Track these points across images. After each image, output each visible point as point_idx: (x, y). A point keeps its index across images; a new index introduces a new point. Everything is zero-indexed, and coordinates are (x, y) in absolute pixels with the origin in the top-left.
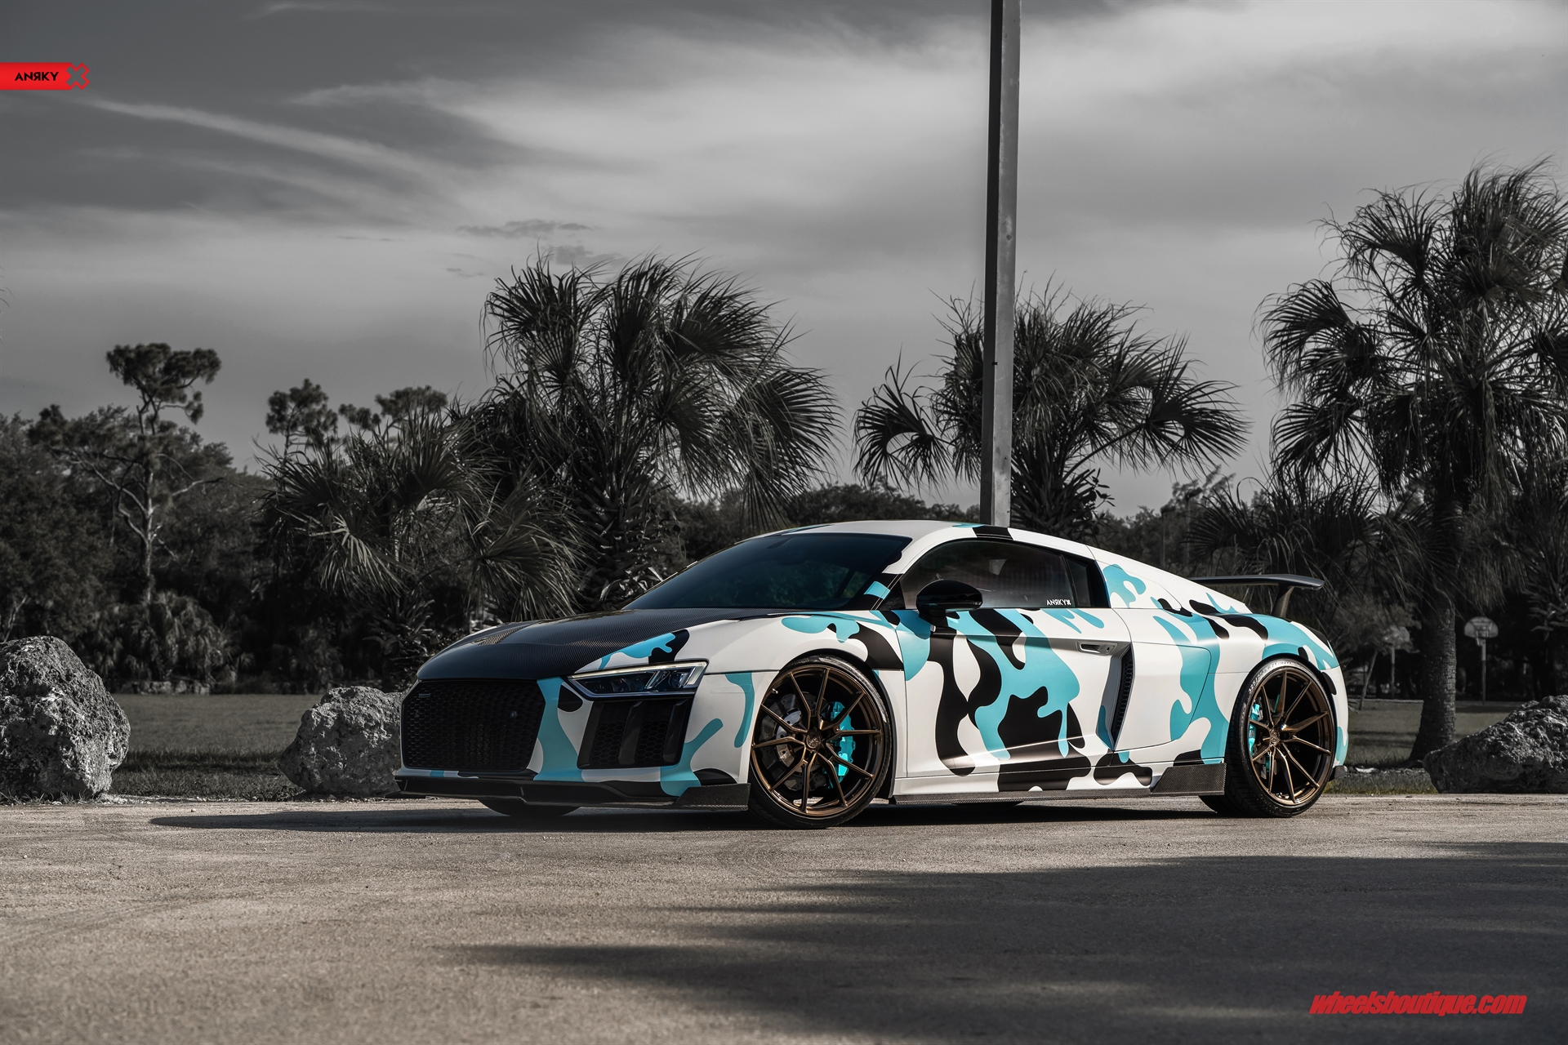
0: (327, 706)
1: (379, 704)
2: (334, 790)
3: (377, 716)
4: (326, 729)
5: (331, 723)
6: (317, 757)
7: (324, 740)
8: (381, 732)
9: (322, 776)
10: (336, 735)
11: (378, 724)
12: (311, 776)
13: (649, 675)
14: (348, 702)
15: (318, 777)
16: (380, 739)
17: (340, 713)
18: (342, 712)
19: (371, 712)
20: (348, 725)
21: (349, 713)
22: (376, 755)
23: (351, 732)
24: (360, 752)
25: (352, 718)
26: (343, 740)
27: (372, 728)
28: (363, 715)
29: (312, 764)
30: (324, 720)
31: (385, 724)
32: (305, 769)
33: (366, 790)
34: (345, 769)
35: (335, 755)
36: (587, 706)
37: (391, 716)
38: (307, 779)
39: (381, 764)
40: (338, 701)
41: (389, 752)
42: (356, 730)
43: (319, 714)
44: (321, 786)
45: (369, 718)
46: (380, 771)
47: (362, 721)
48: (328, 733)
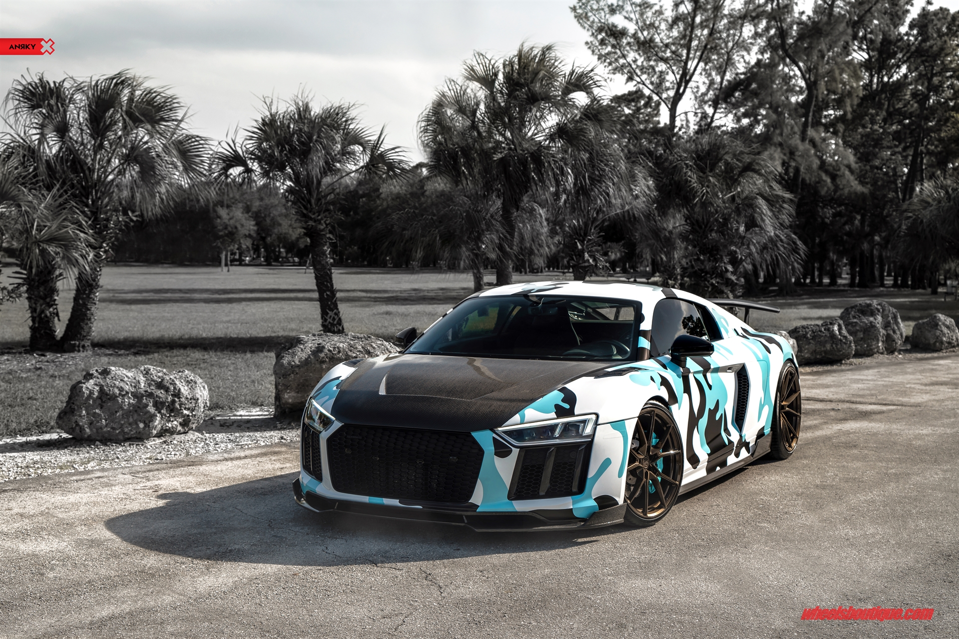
0: (92, 382)
1: (126, 379)
2: (99, 438)
3: (127, 388)
4: (93, 398)
5: (96, 394)
6: (87, 417)
7: (92, 406)
8: (129, 398)
9: (91, 430)
10: (99, 401)
11: (127, 393)
12: (82, 429)
13: (556, 425)
14: (105, 378)
15: (88, 430)
16: (129, 403)
17: (101, 387)
18: (103, 386)
19: (122, 384)
20: (107, 394)
21: (107, 386)
22: (128, 414)
23: (109, 399)
24: (116, 412)
25: (110, 390)
26: (104, 404)
27: (123, 396)
28: (118, 387)
29: (84, 422)
30: (91, 392)
31: (132, 393)
32: (77, 425)
33: (121, 437)
34: (106, 425)
35: (99, 415)
36: (515, 452)
37: (135, 387)
38: (78, 431)
39: (131, 420)
40: (98, 378)
41: (136, 411)
42: (113, 398)
43: (88, 388)
44: (89, 436)
45: (121, 389)
46: (130, 424)
47: (117, 391)
48: (94, 401)
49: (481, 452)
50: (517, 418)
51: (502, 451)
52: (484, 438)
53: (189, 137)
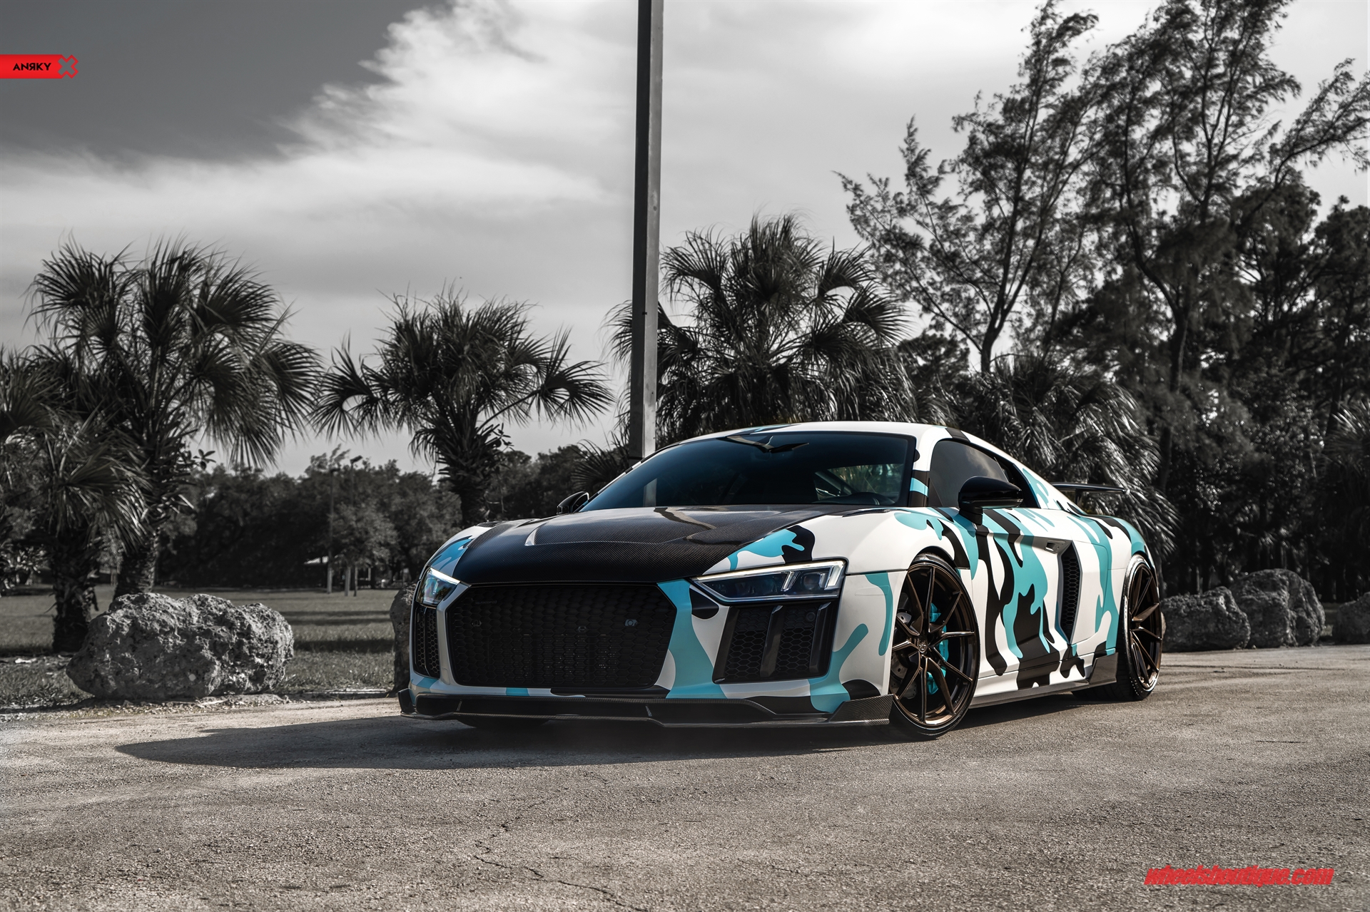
0: (120, 612)
1: (171, 610)
2: (128, 696)
3: (172, 622)
4: (121, 636)
5: (126, 629)
6: (112, 664)
7: (120, 647)
8: (175, 637)
9: (117, 683)
10: (130, 641)
11: (172, 629)
12: (104, 681)
13: (783, 576)
14: (140, 608)
15: (112, 683)
16: (175, 644)
17: (134, 620)
18: (136, 618)
19: (165, 617)
20: (142, 631)
21: (143, 618)
22: (172, 659)
23: (145, 638)
24: (155, 657)
25: (146, 625)
26: (137, 646)
27: (166, 634)
28: (158, 621)
29: (107, 671)
30: (119, 627)
31: (179, 630)
32: (98, 675)
33: (161, 695)
34: (141, 676)
35: (130, 661)
36: (723, 611)
37: (184, 621)
38: (99, 686)
39: (177, 669)
40: (130, 608)
41: (185, 656)
42: (152, 635)
43: (114, 621)
44: (115, 692)
45: (163, 624)
46: (176, 676)
47: (157, 626)
48: (124, 639)
49: (672, 610)
50: (725, 563)
51: (704, 609)
52: (677, 591)
53: (289, 347)
